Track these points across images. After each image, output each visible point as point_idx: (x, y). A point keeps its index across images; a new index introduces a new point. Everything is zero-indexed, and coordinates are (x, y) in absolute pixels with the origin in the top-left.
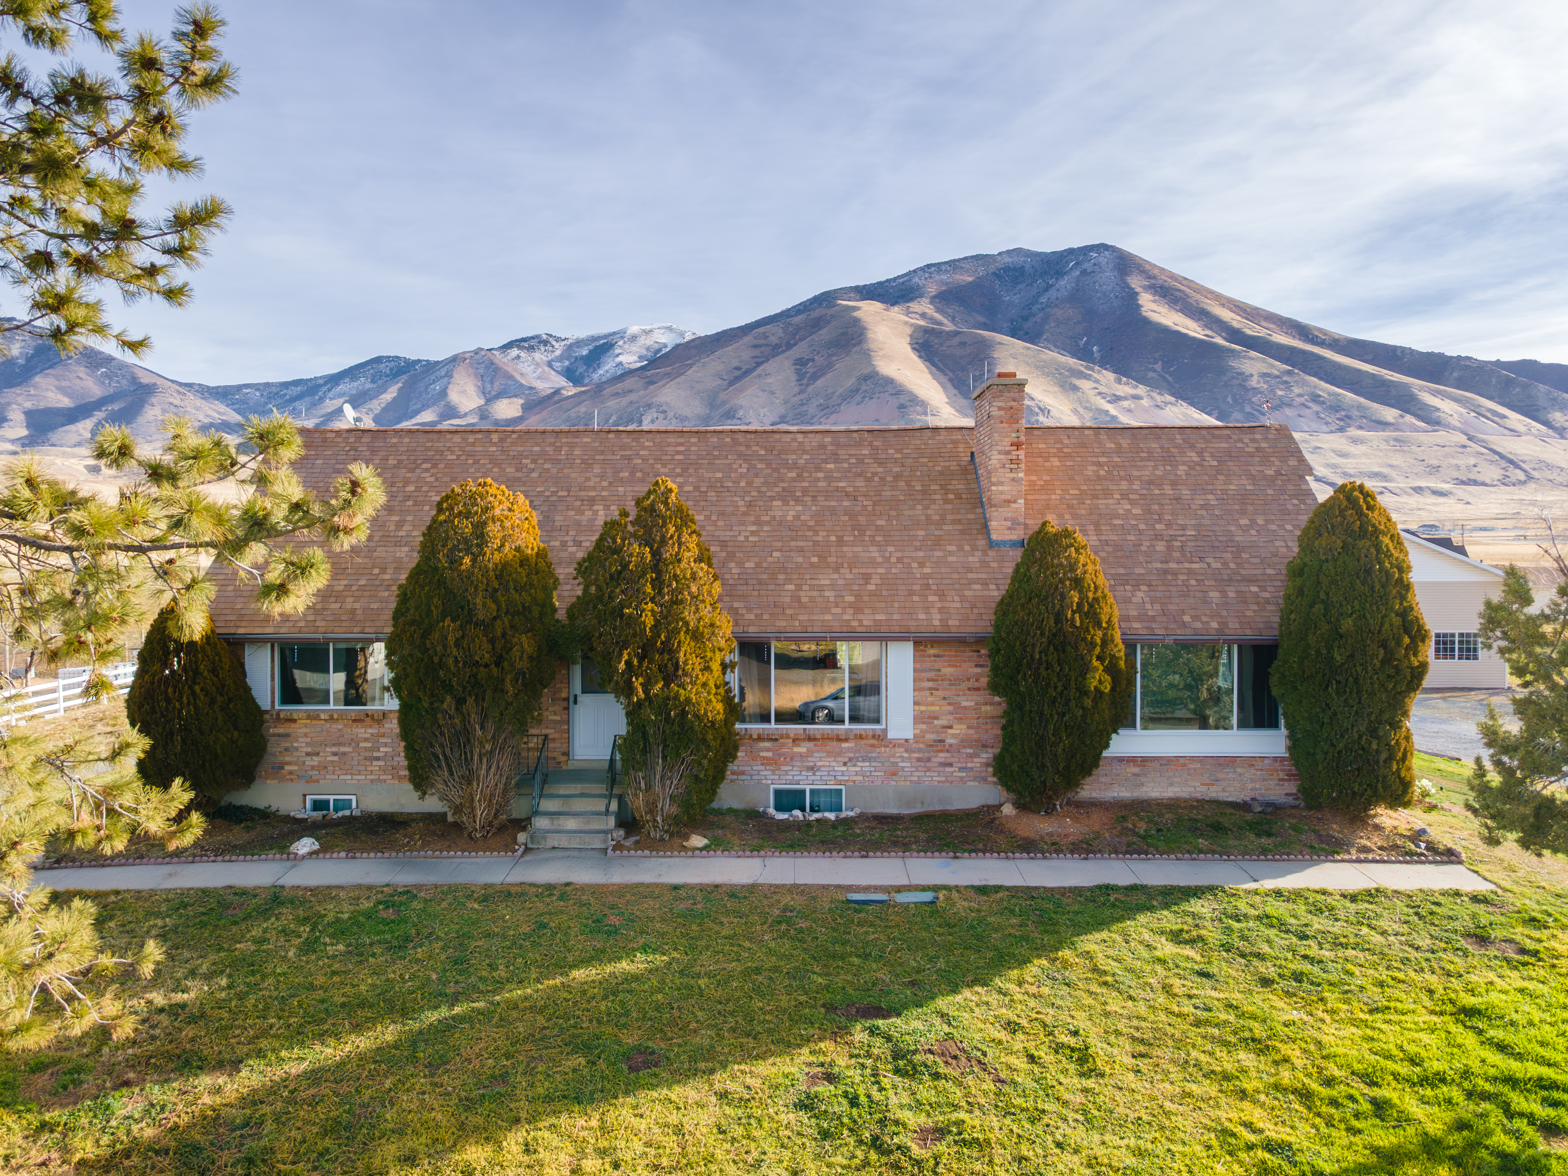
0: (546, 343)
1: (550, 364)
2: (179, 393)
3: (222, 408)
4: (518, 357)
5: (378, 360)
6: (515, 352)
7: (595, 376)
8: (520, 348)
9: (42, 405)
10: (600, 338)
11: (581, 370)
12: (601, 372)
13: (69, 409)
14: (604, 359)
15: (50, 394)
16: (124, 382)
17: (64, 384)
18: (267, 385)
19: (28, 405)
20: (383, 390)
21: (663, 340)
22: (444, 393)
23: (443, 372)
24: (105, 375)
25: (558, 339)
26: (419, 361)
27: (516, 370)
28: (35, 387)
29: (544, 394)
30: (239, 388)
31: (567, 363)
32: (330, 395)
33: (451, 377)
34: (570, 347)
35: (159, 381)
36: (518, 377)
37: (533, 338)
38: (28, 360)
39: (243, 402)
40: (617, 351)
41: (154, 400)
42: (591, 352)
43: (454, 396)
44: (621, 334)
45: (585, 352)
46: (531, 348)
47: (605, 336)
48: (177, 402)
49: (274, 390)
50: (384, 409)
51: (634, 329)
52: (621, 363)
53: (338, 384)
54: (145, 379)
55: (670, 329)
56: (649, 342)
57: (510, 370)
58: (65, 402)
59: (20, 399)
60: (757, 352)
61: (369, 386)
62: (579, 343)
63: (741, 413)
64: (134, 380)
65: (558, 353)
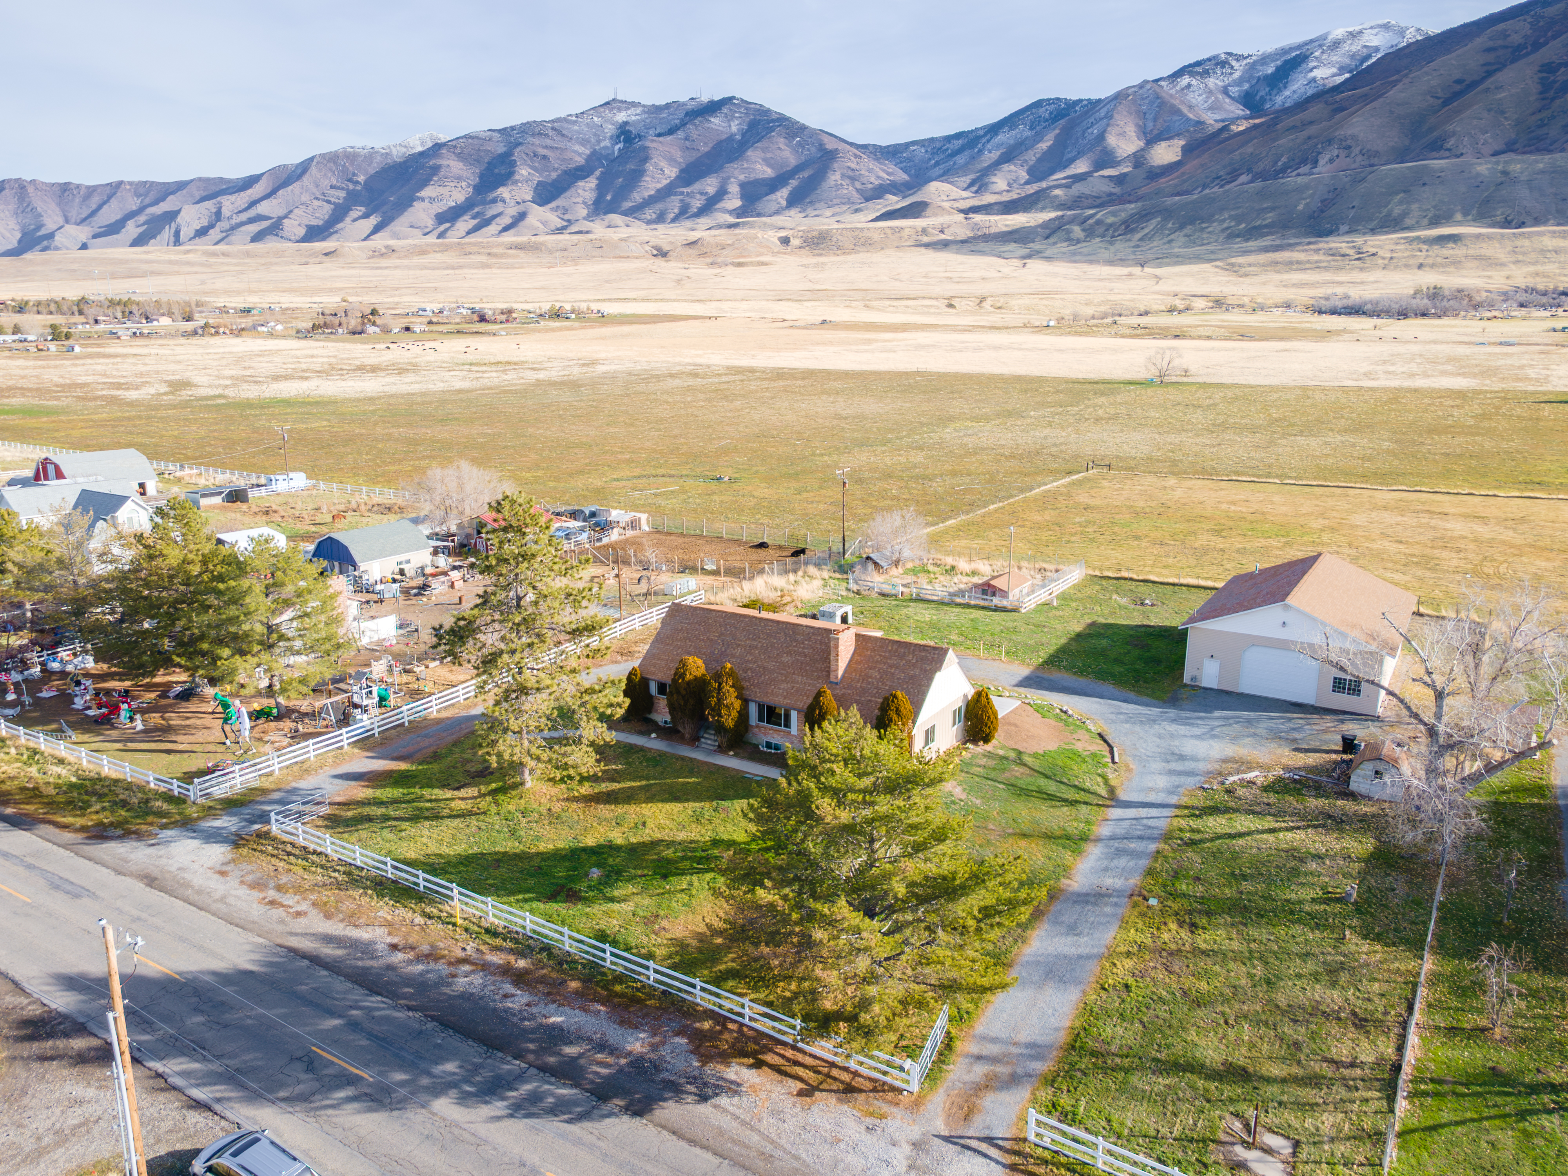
0: (1223, 64)
1: (1225, 91)
2: (856, 156)
3: (892, 168)
4: (1189, 86)
5: (1038, 104)
6: (1185, 80)
7: (1279, 99)
8: (1192, 74)
9: (753, 177)
10: (1291, 49)
11: (1262, 93)
12: (1287, 93)
13: (771, 179)
14: (1293, 76)
15: (758, 166)
16: (813, 149)
17: (769, 155)
18: (932, 140)
19: (742, 177)
20: (1038, 137)
21: (1375, 42)
22: (1101, 137)
23: (1103, 113)
24: (800, 144)
25: (1239, 58)
26: (1080, 101)
27: (1183, 102)
28: (748, 161)
29: (1211, 130)
30: (907, 145)
31: (1246, 86)
32: (989, 146)
33: (1111, 117)
34: (1253, 66)
35: (842, 146)
36: (1185, 110)
37: (1209, 60)
38: (743, 135)
39: (909, 159)
40: (1312, 64)
41: (835, 165)
42: (1278, 69)
43: (1112, 140)
44: (1319, 42)
45: (1270, 70)
46: (1206, 73)
47: (1299, 47)
48: (853, 166)
49: (938, 145)
50: (1039, 160)
51: (1338, 33)
52: (1314, 80)
53: (996, 134)
54: (830, 145)
55: (1386, 27)
56: (1355, 48)
57: (1176, 102)
58: (768, 172)
59: (736, 172)
60: (1490, 57)
61: (1028, 133)
62: (1265, 59)
63: (1451, 142)
64: (821, 146)
65: (1236, 75)
